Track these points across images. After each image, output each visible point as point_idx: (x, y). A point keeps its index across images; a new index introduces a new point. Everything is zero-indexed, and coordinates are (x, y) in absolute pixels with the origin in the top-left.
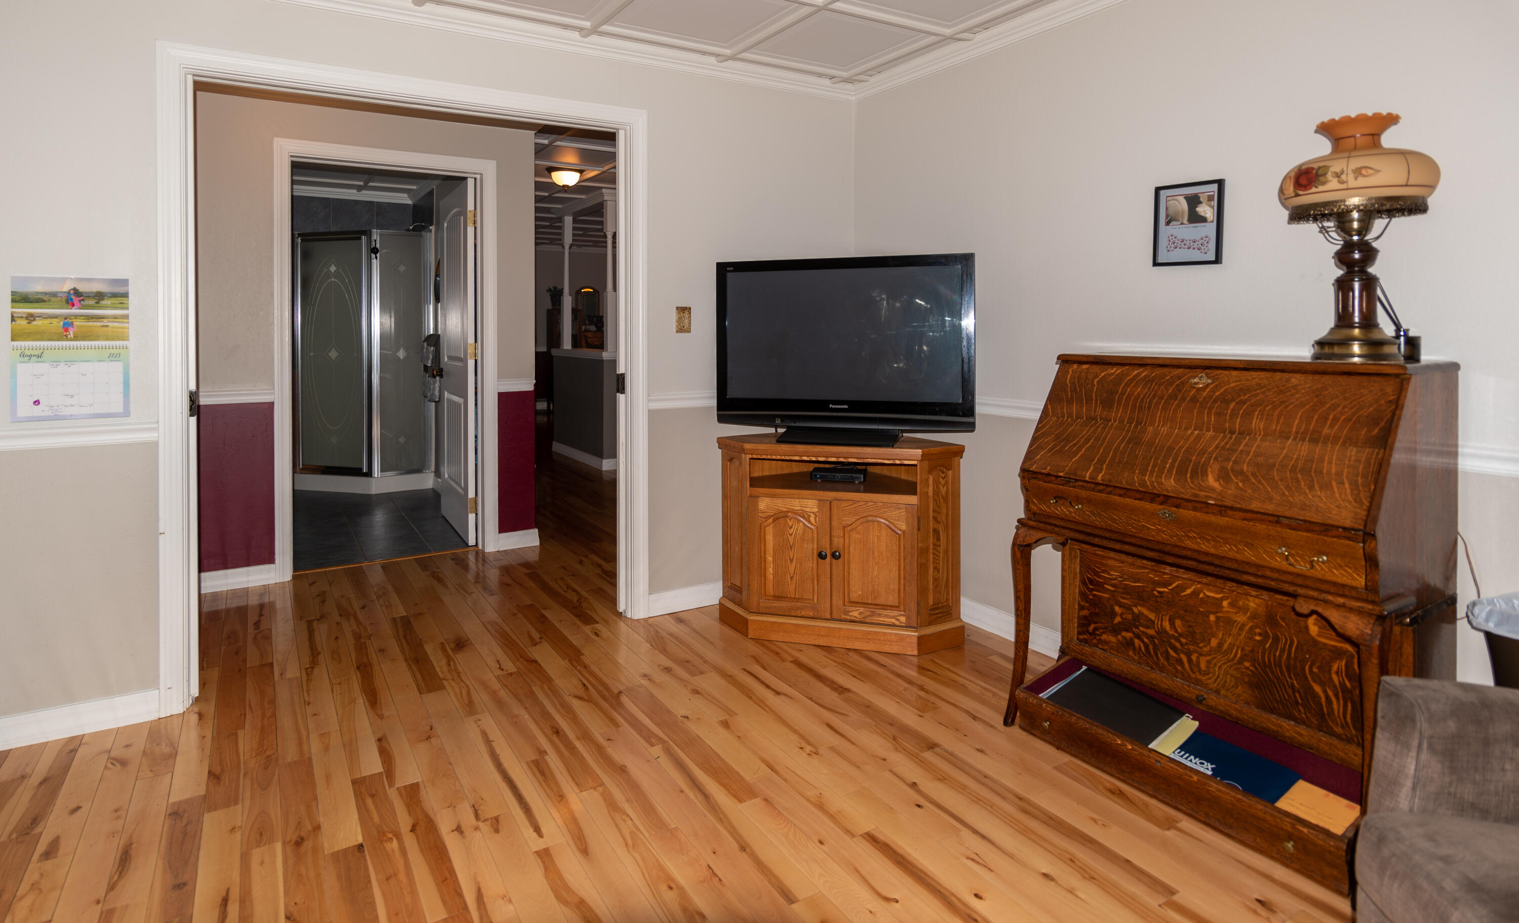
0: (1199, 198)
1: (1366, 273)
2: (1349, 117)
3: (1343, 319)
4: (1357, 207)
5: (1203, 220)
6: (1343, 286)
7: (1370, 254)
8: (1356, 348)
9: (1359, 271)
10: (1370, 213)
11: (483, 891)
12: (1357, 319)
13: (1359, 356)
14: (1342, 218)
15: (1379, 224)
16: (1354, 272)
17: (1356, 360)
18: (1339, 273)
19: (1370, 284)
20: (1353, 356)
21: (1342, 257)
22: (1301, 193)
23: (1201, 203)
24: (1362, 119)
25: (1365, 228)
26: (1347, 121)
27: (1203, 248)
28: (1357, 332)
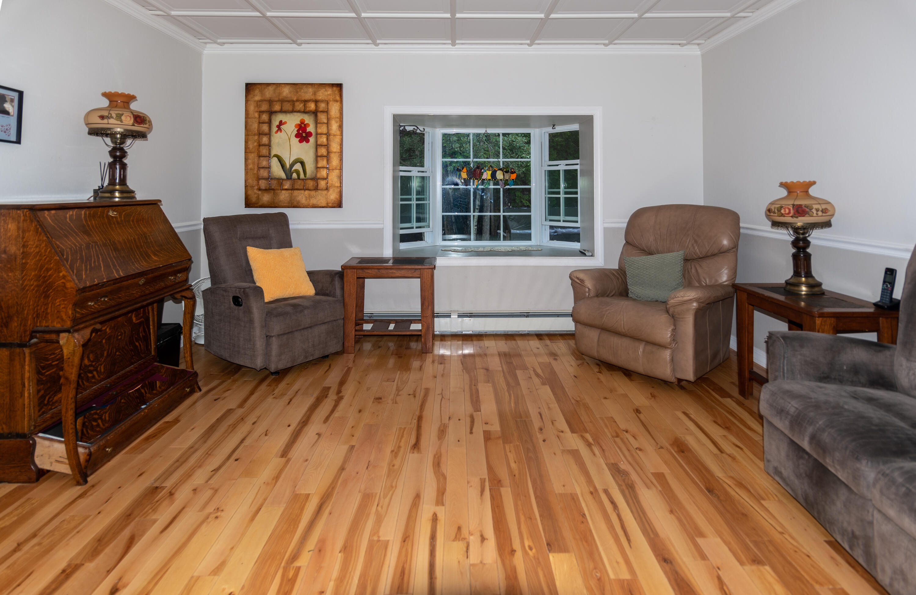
0: (5, 98)
1: (122, 161)
2: (118, 93)
3: (112, 182)
4: (119, 133)
5: (7, 113)
6: (112, 166)
7: (124, 154)
8: (117, 194)
9: (119, 161)
10: (125, 136)
11: (480, 494)
12: (117, 181)
13: (118, 198)
14: (112, 136)
15: (129, 141)
16: (117, 160)
17: (117, 199)
18: (111, 160)
19: (124, 167)
20: (116, 197)
21: (112, 153)
22: (136, 125)
23: (6, 101)
24: (122, 95)
25: (123, 142)
26: (116, 95)
27: (7, 132)
28: (118, 187)
